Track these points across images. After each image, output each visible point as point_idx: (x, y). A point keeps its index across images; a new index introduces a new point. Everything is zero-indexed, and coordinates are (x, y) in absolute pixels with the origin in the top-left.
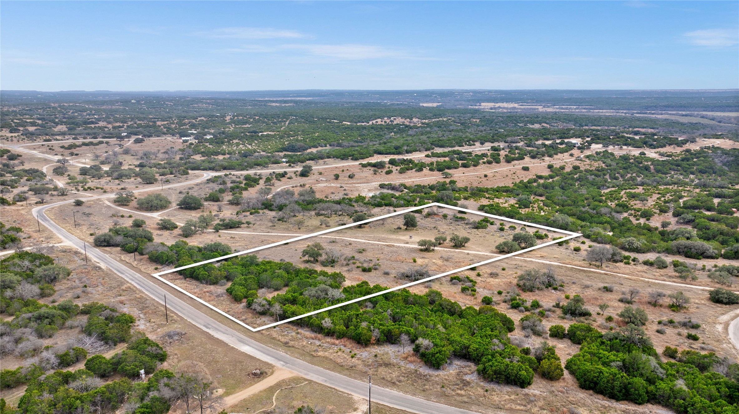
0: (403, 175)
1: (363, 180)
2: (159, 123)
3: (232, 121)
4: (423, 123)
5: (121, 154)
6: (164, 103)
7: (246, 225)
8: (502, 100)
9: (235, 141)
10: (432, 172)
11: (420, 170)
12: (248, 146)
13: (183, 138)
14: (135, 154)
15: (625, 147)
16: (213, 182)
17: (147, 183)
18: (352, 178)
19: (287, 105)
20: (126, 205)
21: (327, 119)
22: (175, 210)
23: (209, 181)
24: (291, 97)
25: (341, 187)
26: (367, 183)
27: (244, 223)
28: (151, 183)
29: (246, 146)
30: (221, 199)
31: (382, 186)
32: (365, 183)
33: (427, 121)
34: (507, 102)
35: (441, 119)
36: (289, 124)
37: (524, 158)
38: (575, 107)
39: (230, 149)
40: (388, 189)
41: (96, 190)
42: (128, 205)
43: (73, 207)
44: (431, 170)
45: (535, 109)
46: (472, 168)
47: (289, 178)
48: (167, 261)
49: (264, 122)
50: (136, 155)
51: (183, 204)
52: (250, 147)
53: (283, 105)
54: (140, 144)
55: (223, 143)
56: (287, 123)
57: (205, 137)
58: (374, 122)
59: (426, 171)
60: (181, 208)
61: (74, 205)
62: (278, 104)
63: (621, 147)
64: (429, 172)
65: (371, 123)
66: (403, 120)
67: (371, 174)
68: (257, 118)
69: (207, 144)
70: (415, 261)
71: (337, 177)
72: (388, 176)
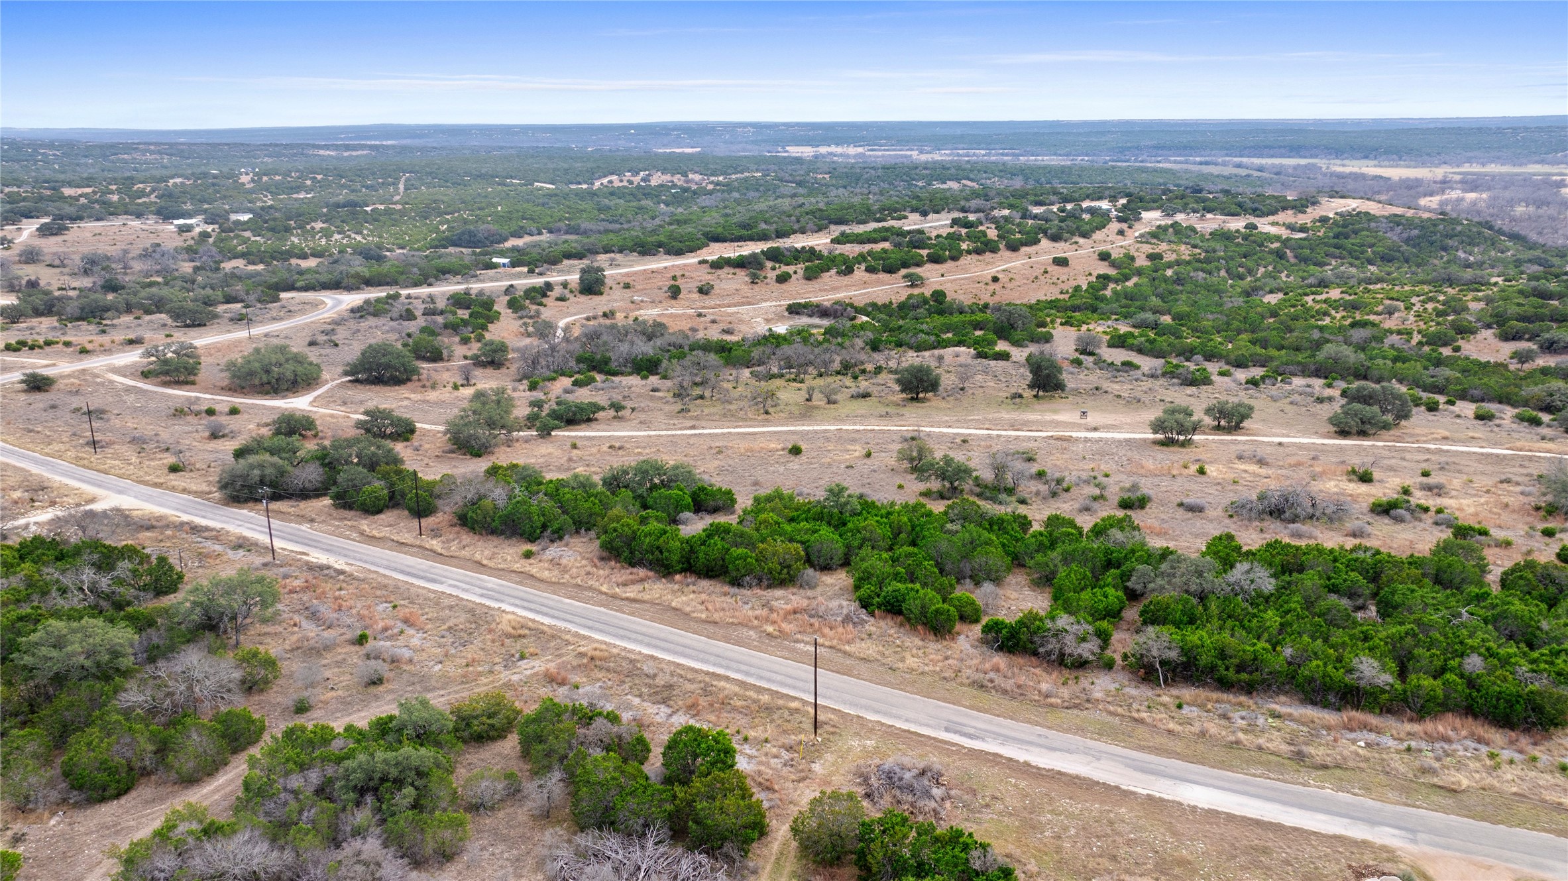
0: (815, 285)
1: (737, 299)
2: (68, 191)
3: (260, 187)
4: (718, 184)
5: (14, 263)
6: (35, 150)
7: (612, 413)
8: (827, 142)
9: (318, 225)
10: (874, 276)
11: (849, 271)
12: (353, 236)
13: (176, 222)
14: (57, 262)
15: (1209, 216)
16: (375, 314)
17: (188, 326)
18: (707, 293)
19: (355, 153)
20: (187, 383)
21: (493, 177)
22: (342, 385)
23: (359, 312)
24: (342, 139)
25: (700, 315)
26: (749, 303)
27: (603, 409)
28: (199, 325)
29: (349, 236)
30: (445, 353)
31: (794, 310)
32: (743, 304)
33: (721, 178)
34: (837, 145)
35: (747, 174)
36: (406, 189)
37: (1039, 241)
38: (983, 152)
39: (311, 244)
40: (810, 316)
41: (47, 349)
42: (193, 383)
43: (23, 397)
44: (870, 270)
45: (906, 156)
46: (950, 264)
47: (558, 299)
48: (544, 527)
49: (343, 186)
50: (64, 266)
51: (365, 370)
52: (359, 238)
53: (346, 154)
54: (59, 239)
55: (288, 230)
56: (401, 186)
57: (234, 217)
58: (605, 181)
59: (860, 273)
60: (357, 381)
61: (25, 391)
62: (333, 153)
63: (1203, 215)
64: (868, 275)
65: (597, 184)
66: (668, 177)
67: (746, 283)
68: (319, 177)
69: (247, 234)
70: (1201, 471)
71: (675, 292)
72: (784, 286)
